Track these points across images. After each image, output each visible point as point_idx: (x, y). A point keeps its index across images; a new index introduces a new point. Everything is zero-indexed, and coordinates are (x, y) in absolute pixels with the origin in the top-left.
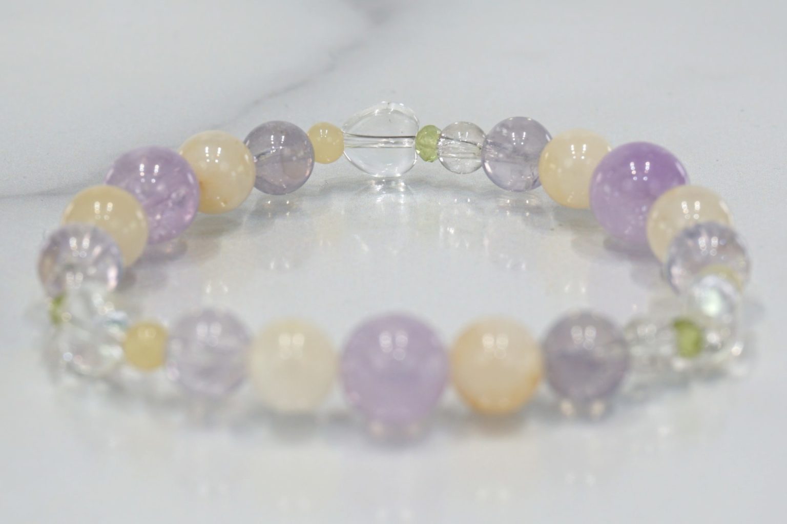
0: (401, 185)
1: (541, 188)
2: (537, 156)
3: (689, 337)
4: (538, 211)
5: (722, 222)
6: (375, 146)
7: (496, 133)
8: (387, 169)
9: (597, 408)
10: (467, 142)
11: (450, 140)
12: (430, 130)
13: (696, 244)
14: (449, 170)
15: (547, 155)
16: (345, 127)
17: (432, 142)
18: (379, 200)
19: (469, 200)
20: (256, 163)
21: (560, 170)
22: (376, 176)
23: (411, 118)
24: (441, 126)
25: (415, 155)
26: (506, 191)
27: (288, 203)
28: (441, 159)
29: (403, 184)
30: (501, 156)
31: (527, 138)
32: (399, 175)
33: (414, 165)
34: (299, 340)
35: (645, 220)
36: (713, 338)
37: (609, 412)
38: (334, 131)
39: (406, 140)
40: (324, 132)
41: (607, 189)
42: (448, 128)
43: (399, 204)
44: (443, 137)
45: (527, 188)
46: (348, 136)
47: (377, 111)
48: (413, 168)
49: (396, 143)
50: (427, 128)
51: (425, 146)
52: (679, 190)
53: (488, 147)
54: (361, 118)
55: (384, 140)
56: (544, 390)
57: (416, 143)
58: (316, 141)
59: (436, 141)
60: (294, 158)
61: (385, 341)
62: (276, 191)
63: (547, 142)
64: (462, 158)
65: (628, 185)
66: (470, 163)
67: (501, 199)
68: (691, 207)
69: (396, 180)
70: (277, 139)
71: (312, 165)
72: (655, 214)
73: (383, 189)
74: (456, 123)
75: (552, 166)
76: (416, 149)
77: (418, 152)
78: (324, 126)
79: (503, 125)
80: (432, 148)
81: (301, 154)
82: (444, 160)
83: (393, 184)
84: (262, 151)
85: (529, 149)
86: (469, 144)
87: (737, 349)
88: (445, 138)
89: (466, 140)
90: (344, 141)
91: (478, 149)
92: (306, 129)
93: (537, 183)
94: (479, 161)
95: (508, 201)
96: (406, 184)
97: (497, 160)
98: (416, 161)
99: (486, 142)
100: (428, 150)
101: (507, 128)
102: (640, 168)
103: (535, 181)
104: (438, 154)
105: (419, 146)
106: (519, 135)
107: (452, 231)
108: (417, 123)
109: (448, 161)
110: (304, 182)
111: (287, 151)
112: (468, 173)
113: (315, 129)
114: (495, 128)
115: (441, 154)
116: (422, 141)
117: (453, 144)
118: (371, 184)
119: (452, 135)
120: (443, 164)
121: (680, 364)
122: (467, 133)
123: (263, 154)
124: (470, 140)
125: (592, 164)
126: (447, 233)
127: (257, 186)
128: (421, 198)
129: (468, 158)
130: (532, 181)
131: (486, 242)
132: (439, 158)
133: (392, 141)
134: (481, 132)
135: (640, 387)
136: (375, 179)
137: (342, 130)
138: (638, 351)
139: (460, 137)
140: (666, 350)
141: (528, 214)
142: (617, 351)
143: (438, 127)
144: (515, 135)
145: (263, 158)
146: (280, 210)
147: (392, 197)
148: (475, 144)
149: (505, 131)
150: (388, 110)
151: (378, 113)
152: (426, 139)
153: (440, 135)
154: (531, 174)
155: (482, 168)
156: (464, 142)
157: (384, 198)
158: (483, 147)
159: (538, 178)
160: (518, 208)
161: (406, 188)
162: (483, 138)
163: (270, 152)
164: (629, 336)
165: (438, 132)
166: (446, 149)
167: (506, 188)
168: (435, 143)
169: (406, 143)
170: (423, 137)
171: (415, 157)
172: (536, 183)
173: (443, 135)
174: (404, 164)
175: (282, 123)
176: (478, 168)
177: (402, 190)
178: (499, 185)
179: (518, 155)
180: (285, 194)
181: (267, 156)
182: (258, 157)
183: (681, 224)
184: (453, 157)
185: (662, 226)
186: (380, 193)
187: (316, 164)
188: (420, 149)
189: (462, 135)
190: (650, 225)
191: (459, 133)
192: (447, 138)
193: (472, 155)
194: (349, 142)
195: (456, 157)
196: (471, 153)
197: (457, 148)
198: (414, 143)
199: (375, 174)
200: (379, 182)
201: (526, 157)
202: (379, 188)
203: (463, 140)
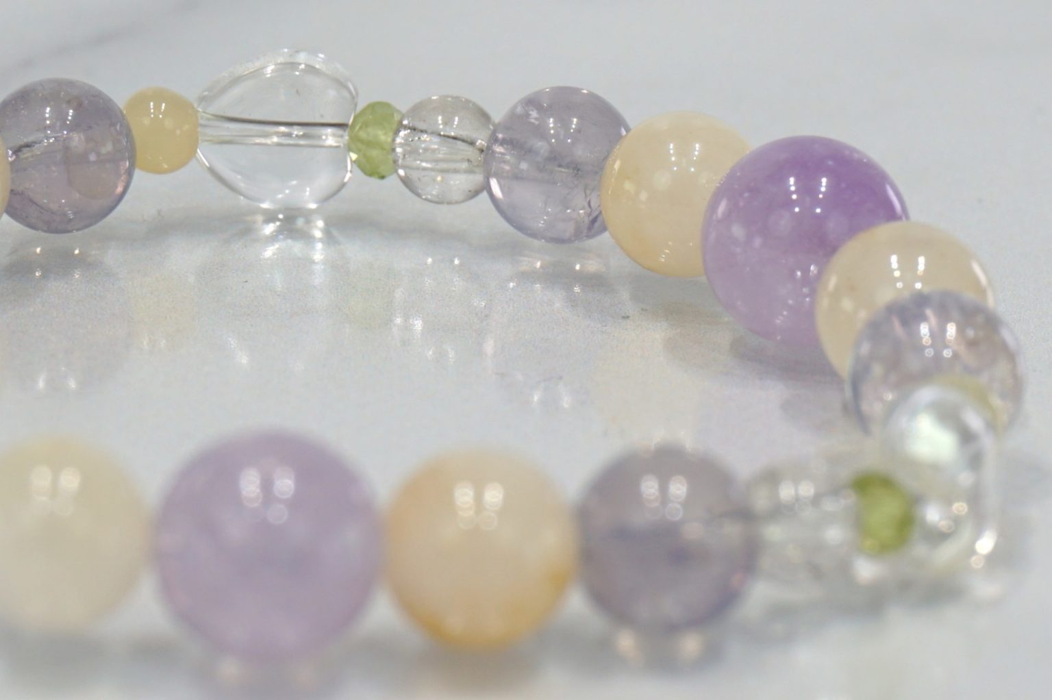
0: (316, 227)
1: (606, 235)
2: (599, 168)
3: (886, 510)
4: (596, 282)
5: (969, 296)
6: (263, 140)
7: (516, 120)
8: (287, 191)
9: (691, 644)
10: (455, 138)
11: (419, 134)
12: (380, 113)
13: (915, 335)
14: (419, 195)
15: (617, 165)
16: (202, 99)
17: (383, 137)
18: (269, 252)
19: (457, 262)
20: (12, 163)
21: (643, 196)
22: (265, 206)
23: (340, 84)
24: (403, 105)
25: (346, 162)
26: (536, 243)
27: (77, 252)
28: (401, 172)
29: (320, 224)
30: (524, 166)
31: (578, 131)
32: (313, 206)
33: (343, 185)
34: (70, 481)
35: (813, 293)
36: (933, 515)
37: (712, 656)
38: (179, 106)
39: (329, 130)
40: (157, 107)
41: (738, 231)
42: (416, 109)
43: (313, 262)
44: (406, 127)
45: (577, 235)
46: (209, 119)
47: (270, 69)
48: (344, 191)
49: (305, 136)
50: (373, 107)
51: (371, 144)
52: (884, 231)
53: (499, 149)
54: (236, 81)
55: (283, 129)
56: (576, 604)
57: (351, 138)
58: (140, 126)
59: (391, 134)
60: (92, 157)
61: (250, 484)
62: (54, 224)
63: (620, 137)
64: (443, 171)
65: (783, 223)
66: (461, 182)
67: (522, 258)
68: (908, 265)
69: (308, 215)
70: (60, 116)
71: (130, 174)
72: (832, 282)
73: (279, 231)
74: (435, 98)
75: (628, 186)
76: (350, 149)
77: (354, 156)
78: (160, 95)
79: (532, 102)
80: (383, 149)
81: (108, 147)
82: (406, 174)
83: (300, 222)
84: (26, 140)
85: (581, 153)
86: (459, 143)
87: (986, 544)
88: (409, 128)
89: (453, 134)
90: (199, 129)
91: (478, 152)
92: (120, 97)
93: (597, 225)
94: (478, 178)
95: (538, 264)
96: (326, 224)
97: (517, 177)
98: (349, 175)
99: (494, 139)
100: (375, 153)
101: (540, 108)
102: (808, 189)
103: (594, 221)
104: (395, 162)
105: (356, 143)
106: (563, 122)
107: (418, 325)
108: (353, 98)
109: (415, 175)
110: (112, 208)
111: (77, 140)
112: (457, 202)
113: (140, 101)
114: (515, 107)
115: (400, 161)
116: (362, 134)
117: (425, 141)
118: (254, 222)
119: (424, 121)
120: (406, 181)
121: (866, 570)
122: (457, 119)
123: (28, 146)
124: (463, 133)
125: (709, 181)
126: (407, 328)
127: (12, 211)
128: (357, 252)
129: (456, 171)
130: (587, 221)
131: (489, 347)
132: (396, 171)
133: (297, 131)
134: (484, 116)
135: (781, 612)
136: (265, 212)
137: (195, 105)
138: (774, 533)
139: (441, 127)
140: (835, 534)
141: (577, 289)
142: (732, 531)
143: (398, 108)
144: (555, 122)
145: (26, 154)
146: (62, 264)
147: (297, 247)
148: (472, 143)
149: (534, 114)
150: (294, 65)
151: (273, 71)
152: (370, 130)
153: (400, 122)
154: (586, 205)
155: (485, 194)
156: (448, 137)
157: (278, 249)
158: (489, 148)
159: (601, 212)
160: (558, 276)
161: (327, 232)
162: (490, 129)
163: (41, 142)
164: (761, 501)
165: (397, 117)
166: (412, 151)
167: (534, 235)
168: (389, 140)
169: (330, 138)
170: (366, 125)
171: (346, 167)
172: (595, 225)
173: (405, 122)
174: (324, 181)
175: (71, 84)
176: (475, 193)
177: (318, 234)
178: (520, 228)
179: (560, 166)
180: (70, 231)
181: (37, 150)
182: (17, 151)
183: (885, 296)
184: (425, 169)
185: (847, 304)
186: (273, 238)
187: (138, 174)
188: (357, 151)
189: (445, 123)
190: (824, 303)
191: (440, 118)
192: (414, 129)
193: (464, 165)
194: (209, 131)
195: (432, 170)
196: (463, 160)
197: (434, 151)
198: (347, 138)
199: (263, 201)
200: (270, 217)
201: (577, 169)
202: (269, 229)
203: (447, 134)
